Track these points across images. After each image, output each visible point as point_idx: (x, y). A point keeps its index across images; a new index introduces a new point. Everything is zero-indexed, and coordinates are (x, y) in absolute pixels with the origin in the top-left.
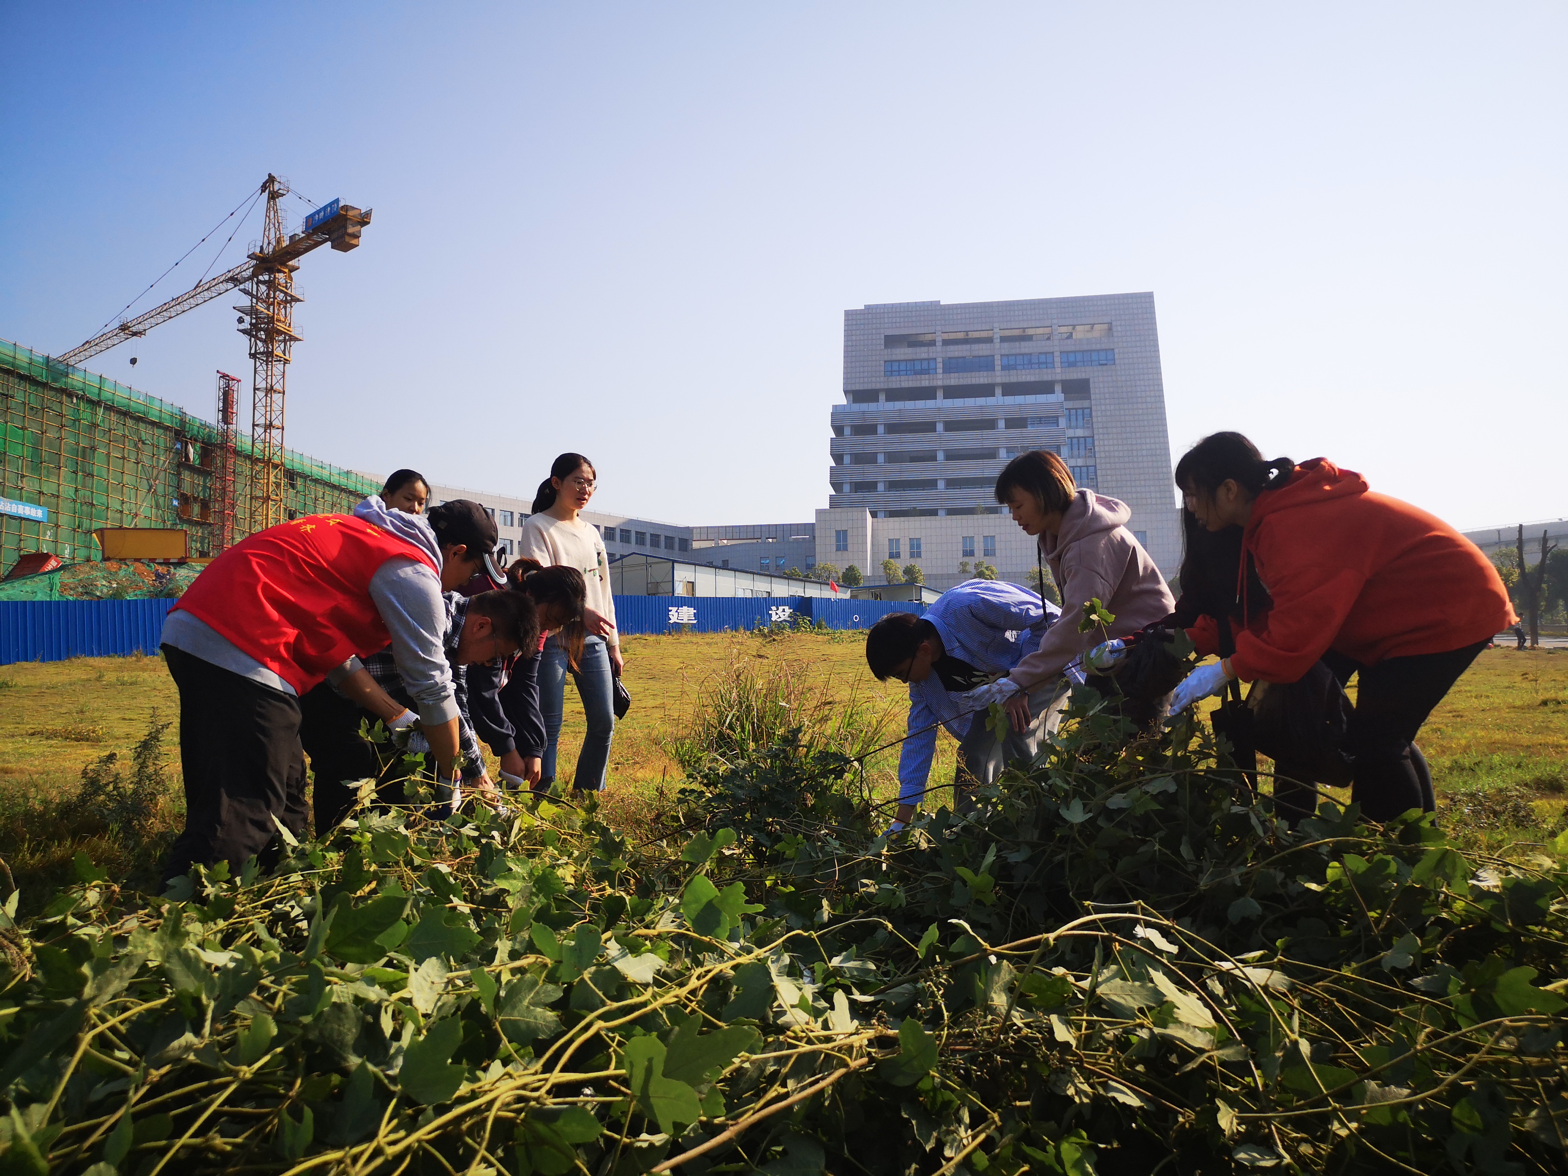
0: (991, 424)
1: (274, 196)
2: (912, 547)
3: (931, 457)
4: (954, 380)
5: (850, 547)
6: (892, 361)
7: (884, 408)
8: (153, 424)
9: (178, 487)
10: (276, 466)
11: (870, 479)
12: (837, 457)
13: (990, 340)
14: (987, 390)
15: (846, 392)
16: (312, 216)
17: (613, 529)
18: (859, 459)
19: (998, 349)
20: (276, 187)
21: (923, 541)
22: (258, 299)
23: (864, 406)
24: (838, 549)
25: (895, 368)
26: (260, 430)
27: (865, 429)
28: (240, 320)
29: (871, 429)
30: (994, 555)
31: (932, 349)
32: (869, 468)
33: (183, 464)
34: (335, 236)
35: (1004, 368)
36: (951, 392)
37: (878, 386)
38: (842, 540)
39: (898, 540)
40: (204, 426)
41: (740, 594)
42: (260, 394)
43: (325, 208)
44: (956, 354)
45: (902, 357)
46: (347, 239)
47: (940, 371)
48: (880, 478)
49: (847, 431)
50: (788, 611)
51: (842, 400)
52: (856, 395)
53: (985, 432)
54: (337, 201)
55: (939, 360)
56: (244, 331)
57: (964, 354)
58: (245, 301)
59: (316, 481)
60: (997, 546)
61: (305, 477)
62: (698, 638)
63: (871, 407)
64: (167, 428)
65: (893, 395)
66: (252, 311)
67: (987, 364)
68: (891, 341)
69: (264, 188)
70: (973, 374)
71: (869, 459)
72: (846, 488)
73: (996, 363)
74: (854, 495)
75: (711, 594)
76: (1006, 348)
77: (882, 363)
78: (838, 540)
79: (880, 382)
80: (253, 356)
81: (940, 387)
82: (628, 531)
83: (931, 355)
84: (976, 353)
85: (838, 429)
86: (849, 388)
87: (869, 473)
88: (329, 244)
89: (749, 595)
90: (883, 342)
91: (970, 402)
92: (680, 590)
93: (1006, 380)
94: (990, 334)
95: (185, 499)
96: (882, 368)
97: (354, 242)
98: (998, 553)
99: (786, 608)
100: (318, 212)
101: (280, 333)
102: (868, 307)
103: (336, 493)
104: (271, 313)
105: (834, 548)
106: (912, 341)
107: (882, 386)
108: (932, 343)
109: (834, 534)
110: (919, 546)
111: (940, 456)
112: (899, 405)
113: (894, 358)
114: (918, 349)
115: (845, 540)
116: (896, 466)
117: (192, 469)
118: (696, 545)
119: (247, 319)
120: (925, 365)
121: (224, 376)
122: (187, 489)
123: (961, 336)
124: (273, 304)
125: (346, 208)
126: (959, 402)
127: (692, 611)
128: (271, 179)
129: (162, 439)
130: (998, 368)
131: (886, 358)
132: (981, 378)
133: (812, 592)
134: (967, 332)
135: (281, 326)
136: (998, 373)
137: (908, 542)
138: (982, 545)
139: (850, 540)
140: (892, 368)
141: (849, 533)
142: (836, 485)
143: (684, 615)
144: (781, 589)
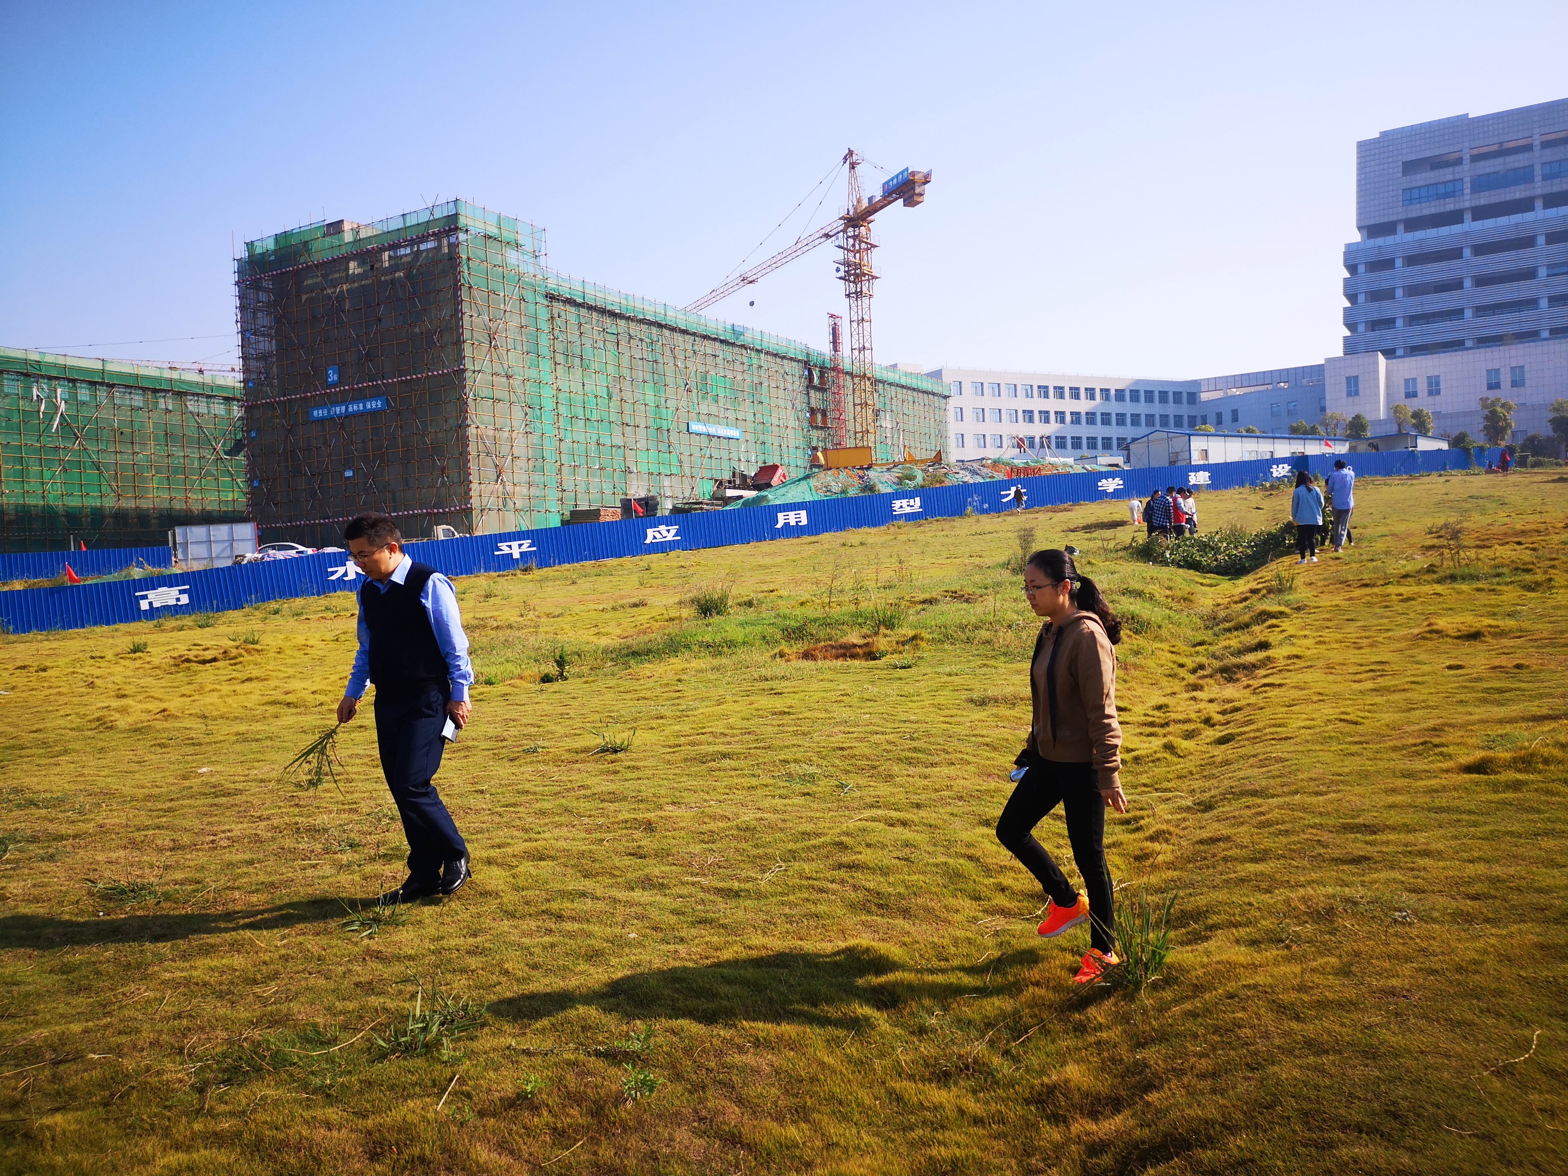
0: (1529, 242)
1: (853, 166)
2: (1430, 384)
3: (1458, 285)
4: (1485, 199)
5: (1361, 391)
6: (1410, 189)
7: (1403, 239)
8: (791, 359)
9: (809, 403)
10: (869, 379)
11: (1388, 315)
12: (1351, 296)
13: (1529, 148)
14: (1526, 205)
15: (1360, 228)
16: (887, 183)
17: (1123, 391)
18: (1376, 296)
19: (1538, 158)
20: (855, 157)
21: (1442, 378)
22: (848, 250)
23: (1379, 241)
24: (1349, 394)
25: (1415, 194)
26: (856, 353)
27: (1384, 264)
28: (838, 270)
29: (1389, 264)
30: (1524, 385)
31: (1458, 169)
32: (1386, 304)
33: (810, 385)
34: (906, 196)
35: (1545, 178)
36: (1480, 213)
37: (1395, 218)
38: (1353, 386)
39: (1414, 380)
40: (820, 354)
41: (1247, 458)
42: (855, 325)
43: (897, 176)
44: (1488, 170)
45: (1423, 183)
46: (916, 198)
47: (1467, 191)
48: (1399, 314)
49: (1361, 269)
50: (1287, 467)
51: (1356, 237)
52: (1371, 230)
53: (1521, 251)
54: (907, 169)
55: (1467, 179)
56: (840, 278)
57: (1498, 168)
58: (840, 255)
59: (891, 384)
60: (1527, 376)
61: (883, 382)
62: (1213, 495)
63: (1390, 240)
64: (799, 361)
65: (1412, 224)
66: (847, 263)
67: (1525, 176)
68: (1409, 167)
69: (845, 159)
70: (1508, 190)
71: (1388, 294)
72: (1361, 328)
73: (1536, 173)
74: (1370, 334)
75: (1220, 460)
76: (1549, 155)
77: (1400, 192)
78: (1349, 385)
79: (1398, 213)
80: (848, 296)
81: (1467, 209)
82: (1137, 391)
83: (1457, 176)
84: (1512, 166)
85: (1352, 268)
86: (1363, 224)
87: (1387, 309)
88: (901, 201)
89: (1253, 458)
90: (1400, 169)
91: (1503, 221)
92: (1196, 459)
93: (1548, 190)
94: (1529, 141)
95: (813, 411)
96: (1400, 198)
97: (920, 199)
98: (1527, 383)
99: (1286, 466)
100: (892, 179)
101: (864, 275)
102: (1384, 134)
103: (905, 391)
104: (857, 261)
105: (1344, 394)
106: (1436, 163)
107: (1400, 217)
108: (1459, 162)
109: (1344, 380)
110: (1438, 384)
111: (1468, 283)
112: (1420, 234)
113: (1414, 185)
114: (1441, 172)
115: (1356, 385)
116: (1417, 299)
117: (815, 388)
118: (1204, 396)
119: (842, 268)
120: (1450, 188)
121: (832, 316)
122: (813, 404)
123: (1495, 148)
124: (859, 251)
125: (913, 174)
126: (1489, 223)
127: (1207, 474)
128: (851, 153)
129: (796, 369)
130: (1538, 178)
131: (1405, 186)
132: (1518, 193)
133: (1313, 449)
134: (1501, 144)
135: (866, 269)
136: (1538, 184)
137: (1425, 380)
138: (1509, 375)
139: (1361, 385)
140: (1410, 196)
141: (1360, 379)
142: (1350, 325)
143: (1200, 478)
144: (1284, 449)
